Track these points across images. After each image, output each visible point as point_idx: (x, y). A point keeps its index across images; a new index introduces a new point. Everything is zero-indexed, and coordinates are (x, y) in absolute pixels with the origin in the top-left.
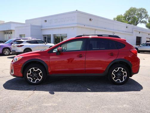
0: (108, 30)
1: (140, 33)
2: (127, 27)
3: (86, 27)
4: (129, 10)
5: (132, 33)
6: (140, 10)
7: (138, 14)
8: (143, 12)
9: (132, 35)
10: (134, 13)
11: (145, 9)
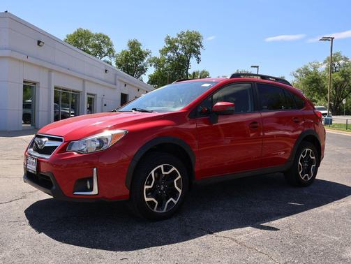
0: (73, 73)
1: (125, 85)
2: (106, 71)
3: (30, 60)
4: (75, 33)
5: (115, 85)
6: (98, 37)
7: (95, 46)
8: (103, 42)
9: (114, 89)
10: (86, 43)
11: (107, 37)
